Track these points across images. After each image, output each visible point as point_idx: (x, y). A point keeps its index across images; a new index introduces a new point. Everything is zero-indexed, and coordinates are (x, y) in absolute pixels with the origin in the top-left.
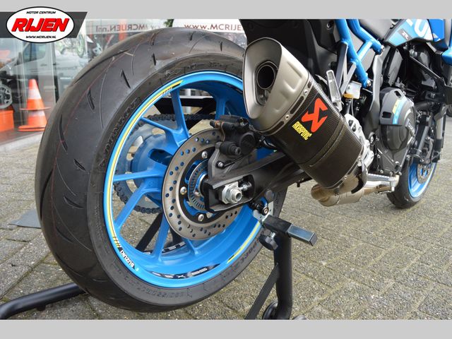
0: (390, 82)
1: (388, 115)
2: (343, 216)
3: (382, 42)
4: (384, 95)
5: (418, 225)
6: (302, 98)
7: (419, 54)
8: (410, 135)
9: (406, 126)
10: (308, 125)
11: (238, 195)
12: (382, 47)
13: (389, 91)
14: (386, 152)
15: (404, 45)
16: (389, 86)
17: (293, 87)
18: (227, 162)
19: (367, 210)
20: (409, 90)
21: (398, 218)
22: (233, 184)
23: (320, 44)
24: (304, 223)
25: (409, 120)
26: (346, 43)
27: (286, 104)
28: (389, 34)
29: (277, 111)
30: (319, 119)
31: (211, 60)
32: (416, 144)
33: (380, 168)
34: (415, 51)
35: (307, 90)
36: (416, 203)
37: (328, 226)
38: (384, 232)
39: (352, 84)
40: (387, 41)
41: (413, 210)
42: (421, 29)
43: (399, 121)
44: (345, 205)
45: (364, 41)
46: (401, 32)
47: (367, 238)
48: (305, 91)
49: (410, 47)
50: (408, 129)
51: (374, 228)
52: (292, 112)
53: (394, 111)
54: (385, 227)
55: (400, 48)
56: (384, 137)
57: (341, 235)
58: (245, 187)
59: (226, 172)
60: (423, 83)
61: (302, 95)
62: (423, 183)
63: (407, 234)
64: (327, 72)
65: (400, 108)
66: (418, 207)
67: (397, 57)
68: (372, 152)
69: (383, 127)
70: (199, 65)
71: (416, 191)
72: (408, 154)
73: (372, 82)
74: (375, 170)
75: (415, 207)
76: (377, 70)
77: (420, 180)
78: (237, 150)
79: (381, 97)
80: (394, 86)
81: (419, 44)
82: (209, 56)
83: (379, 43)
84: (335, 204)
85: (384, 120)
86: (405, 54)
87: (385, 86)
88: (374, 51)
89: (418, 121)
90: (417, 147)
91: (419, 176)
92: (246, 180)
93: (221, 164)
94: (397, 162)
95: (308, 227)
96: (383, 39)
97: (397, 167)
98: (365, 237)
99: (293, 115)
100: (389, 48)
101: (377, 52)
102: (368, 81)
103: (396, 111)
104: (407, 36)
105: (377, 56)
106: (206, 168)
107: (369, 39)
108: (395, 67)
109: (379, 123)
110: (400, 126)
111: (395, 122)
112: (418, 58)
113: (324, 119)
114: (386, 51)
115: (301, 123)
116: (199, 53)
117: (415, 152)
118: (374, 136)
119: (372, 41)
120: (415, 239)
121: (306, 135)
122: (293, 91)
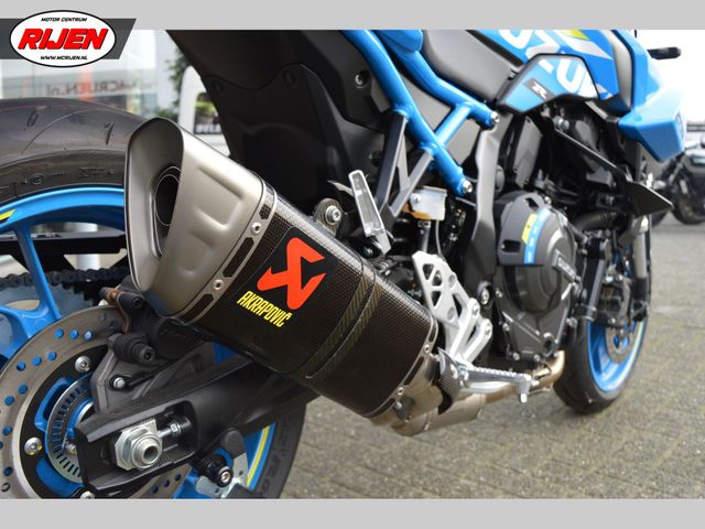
0: (521, 180)
1: (514, 246)
2: (473, 438)
3: (493, 105)
4: (503, 207)
5: (616, 447)
6: (249, 242)
7: (572, 125)
8: (563, 280)
9: (554, 264)
10: (277, 297)
11: (151, 452)
12: (494, 115)
13: (513, 199)
14: (520, 316)
15: (540, 108)
16: (517, 188)
17: (223, 221)
18: (136, 376)
19: (519, 422)
20: (565, 191)
21: (577, 436)
22: (142, 427)
23: (346, 117)
24: (392, 458)
25: (558, 252)
26: (403, 112)
27: (210, 258)
28: (506, 89)
29: (190, 274)
30: (304, 283)
31: (84, 165)
32: (585, 294)
33: (512, 350)
34: (565, 119)
35: (260, 226)
36: (611, 402)
37: (437, 462)
38: (547, 467)
39: (423, 192)
40: (502, 103)
41: (608, 415)
42: (570, 77)
43: (536, 256)
44: (442, 431)
45: (452, 106)
46: (530, 85)
47: (514, 483)
48: (255, 225)
49: (554, 113)
50: (558, 271)
51: (529, 461)
52: (228, 273)
53: (525, 237)
54: (550, 457)
55: (534, 114)
56: (511, 289)
57: (463, 481)
58: (175, 428)
59: (136, 396)
60: (589, 177)
61: (247, 235)
62: (621, 361)
63: (592, 471)
64: (351, 176)
65: (536, 231)
66: (618, 409)
67: (530, 133)
68: (488, 321)
69: (509, 271)
70: (51, 178)
71: (609, 379)
72: (569, 316)
73: (474, 185)
74: (503, 354)
75: (612, 408)
76: (486, 159)
77: (614, 356)
78: (143, 352)
79: (497, 211)
80: (530, 187)
81: (572, 105)
82: (74, 156)
83: (483, 108)
84: (422, 430)
85: (506, 257)
86: (545, 126)
87: (507, 189)
88: (478, 123)
89: (585, 251)
90: (587, 302)
91: (610, 350)
92: (180, 412)
93: (119, 382)
94: (547, 335)
95: (399, 467)
96: (495, 100)
97: (548, 343)
98: (510, 481)
99: (231, 280)
100: (510, 117)
101: (484, 125)
102: (465, 183)
103: (529, 237)
104: (543, 92)
105: (485, 134)
106: (88, 392)
107: (461, 102)
108: (528, 153)
109: (498, 263)
110: (541, 266)
111: (529, 258)
112: (571, 131)
113: (316, 281)
114: (501, 123)
115: (258, 292)
116: (47, 151)
117: (585, 312)
118: (491, 290)
119: (469, 104)
120: (608, 479)
121: (277, 317)
122: (222, 227)
